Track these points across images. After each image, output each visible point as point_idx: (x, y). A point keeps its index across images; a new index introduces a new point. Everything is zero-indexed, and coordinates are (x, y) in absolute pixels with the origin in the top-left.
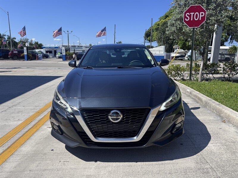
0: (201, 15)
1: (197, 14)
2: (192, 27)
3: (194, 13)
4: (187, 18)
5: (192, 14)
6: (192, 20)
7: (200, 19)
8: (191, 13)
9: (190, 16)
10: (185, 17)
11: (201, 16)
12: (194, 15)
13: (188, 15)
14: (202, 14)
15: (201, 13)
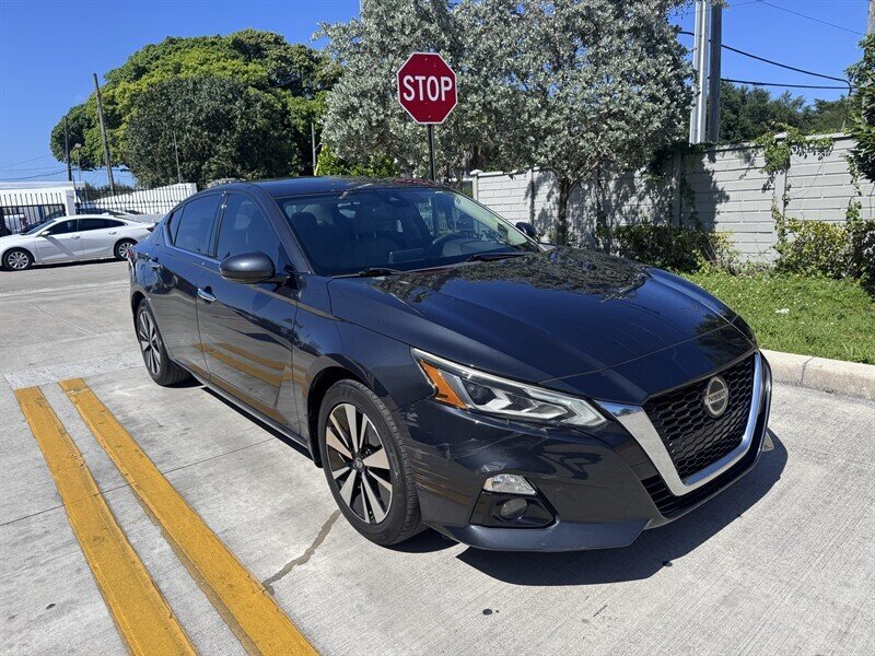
0: (443, 87)
1: (433, 82)
2: (425, 123)
3: (424, 78)
4: (409, 94)
5: (420, 79)
6: (422, 99)
7: (443, 99)
8: (417, 78)
9: (415, 85)
10: (403, 89)
11: (444, 89)
12: (425, 82)
13: (409, 82)
14: (446, 84)
15: (443, 79)
